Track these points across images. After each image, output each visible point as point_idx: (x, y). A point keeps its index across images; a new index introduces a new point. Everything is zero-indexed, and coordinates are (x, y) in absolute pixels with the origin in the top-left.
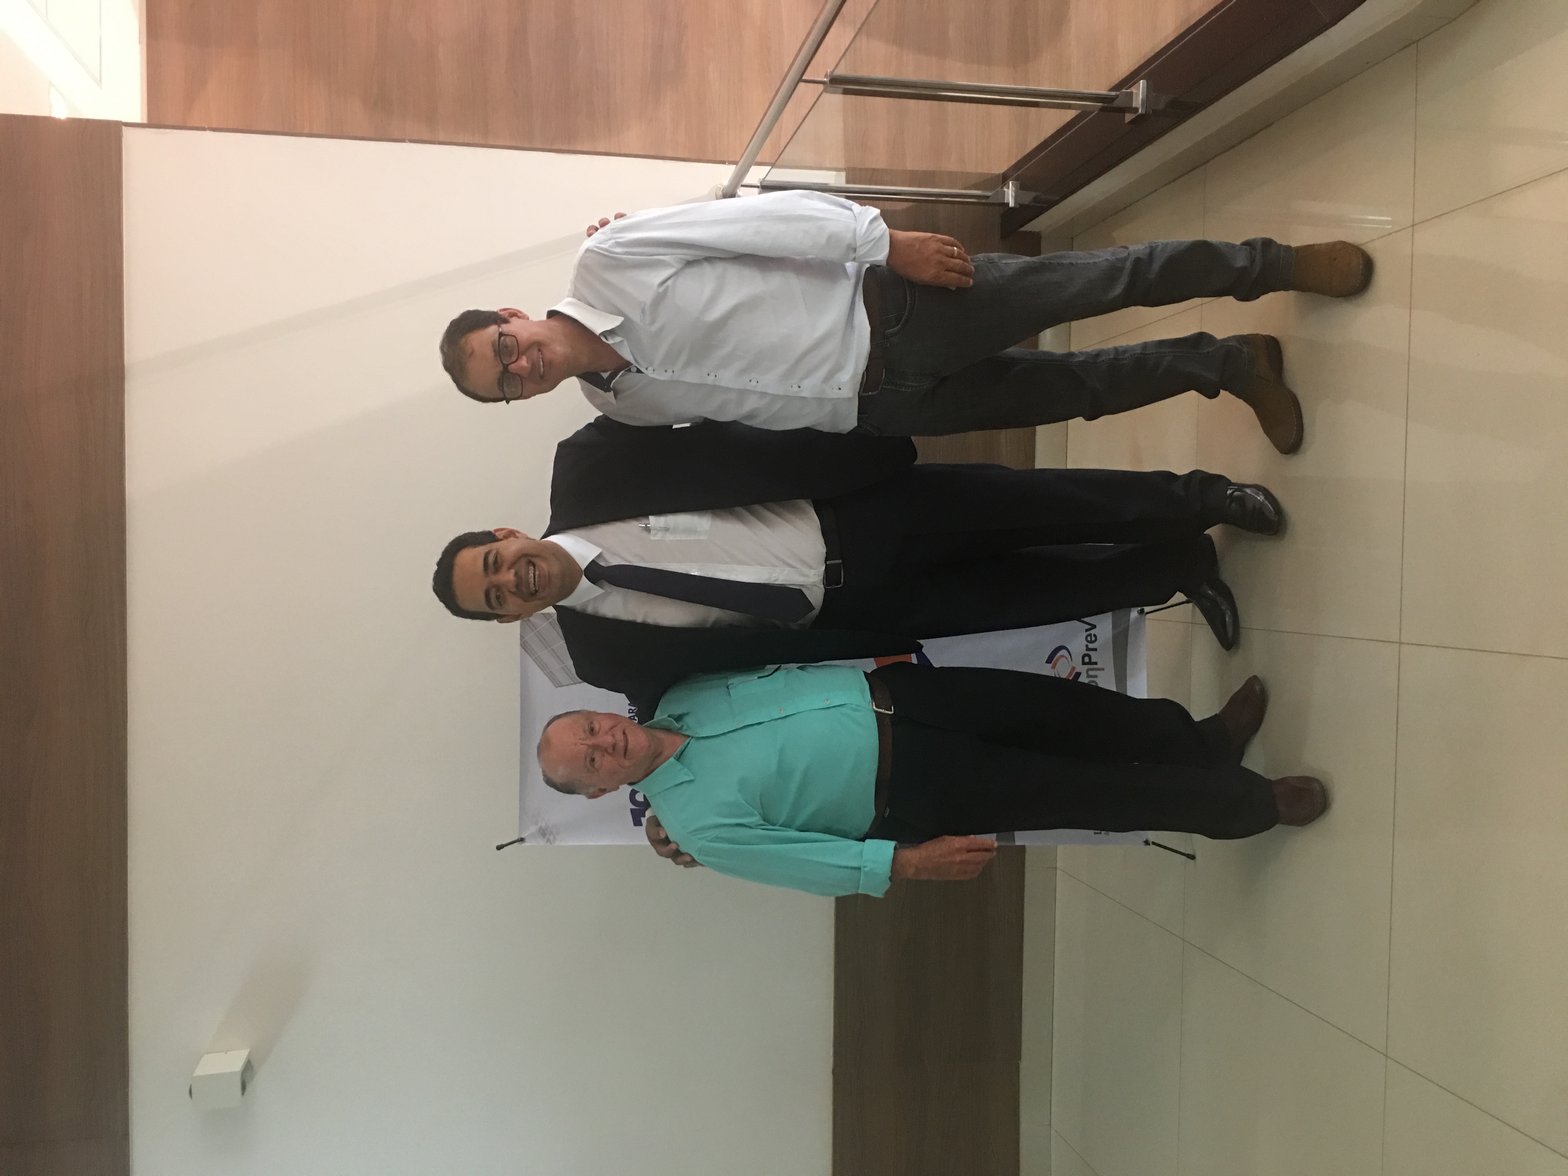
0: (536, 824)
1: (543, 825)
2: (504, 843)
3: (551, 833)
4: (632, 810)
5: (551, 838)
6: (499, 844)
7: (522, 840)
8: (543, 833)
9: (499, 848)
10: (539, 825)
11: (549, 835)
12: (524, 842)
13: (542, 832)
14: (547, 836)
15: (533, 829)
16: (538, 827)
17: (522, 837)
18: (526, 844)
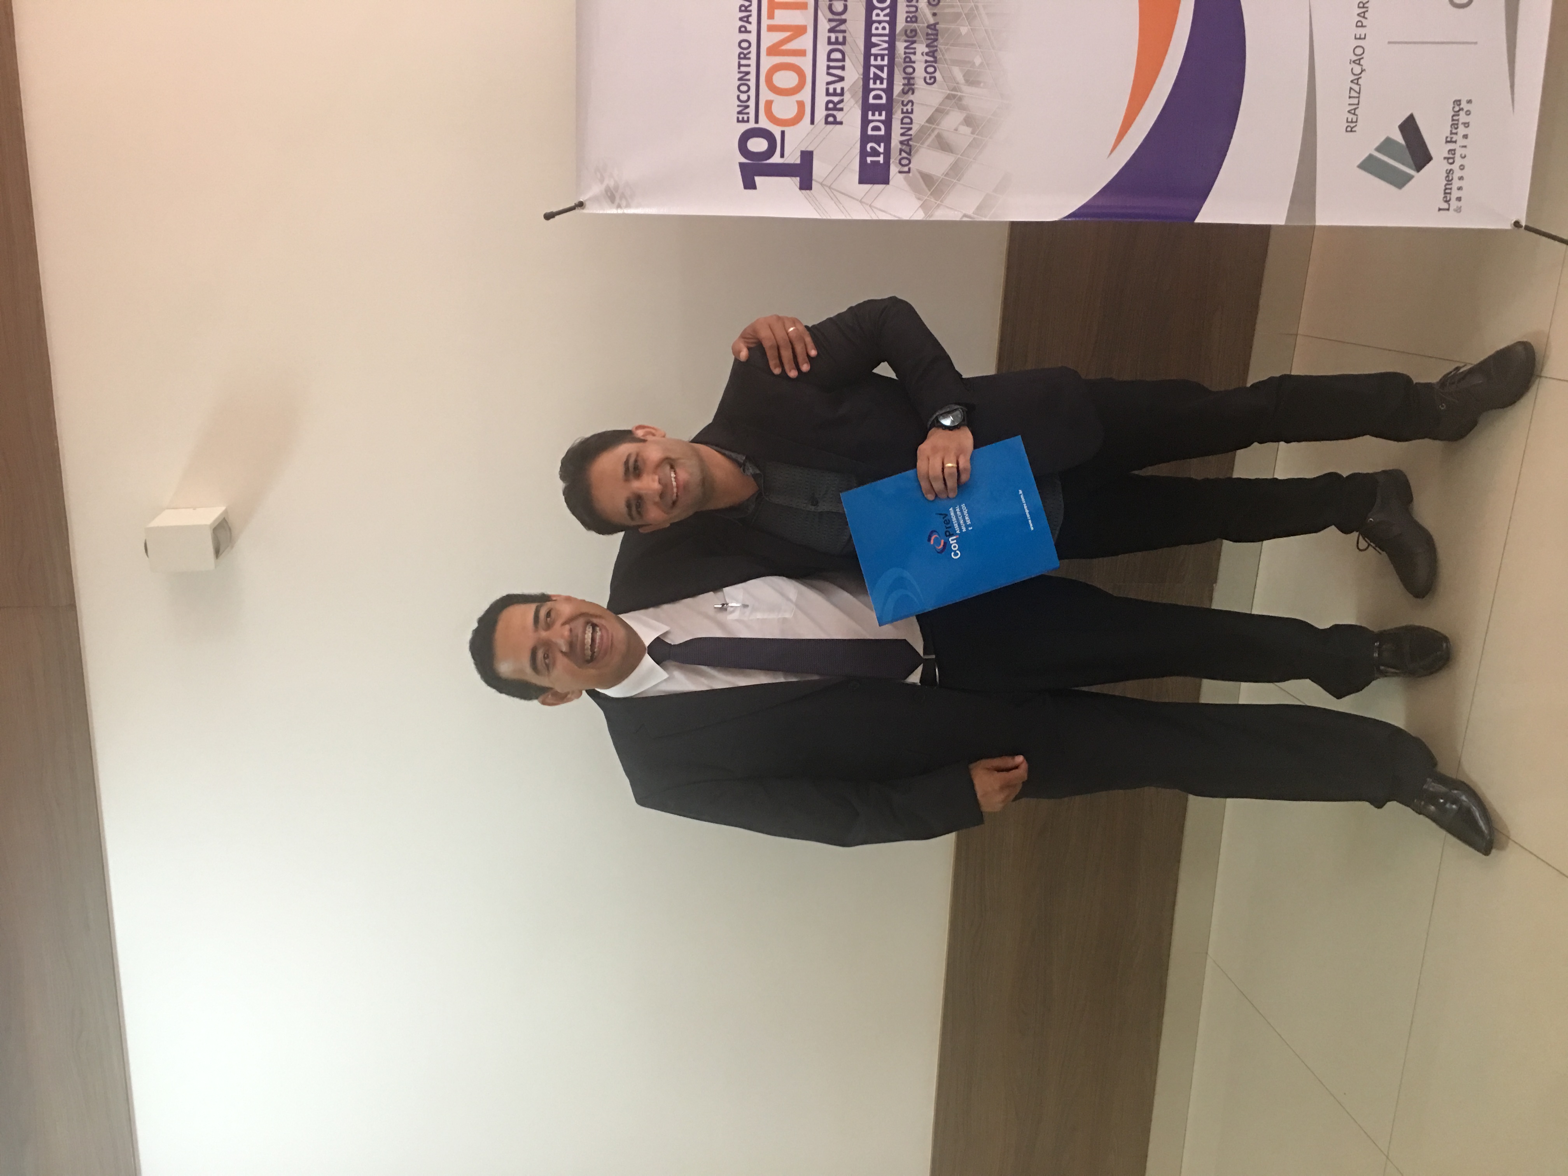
0: (602, 181)
1: (612, 184)
2: (555, 210)
3: (623, 196)
4: (741, 165)
5: (624, 203)
6: (549, 211)
7: (581, 205)
8: (611, 196)
9: (549, 216)
10: (606, 182)
11: (621, 199)
12: (583, 209)
13: (609, 195)
14: (617, 200)
15: (596, 189)
16: (602, 187)
17: (582, 200)
18: (585, 211)
